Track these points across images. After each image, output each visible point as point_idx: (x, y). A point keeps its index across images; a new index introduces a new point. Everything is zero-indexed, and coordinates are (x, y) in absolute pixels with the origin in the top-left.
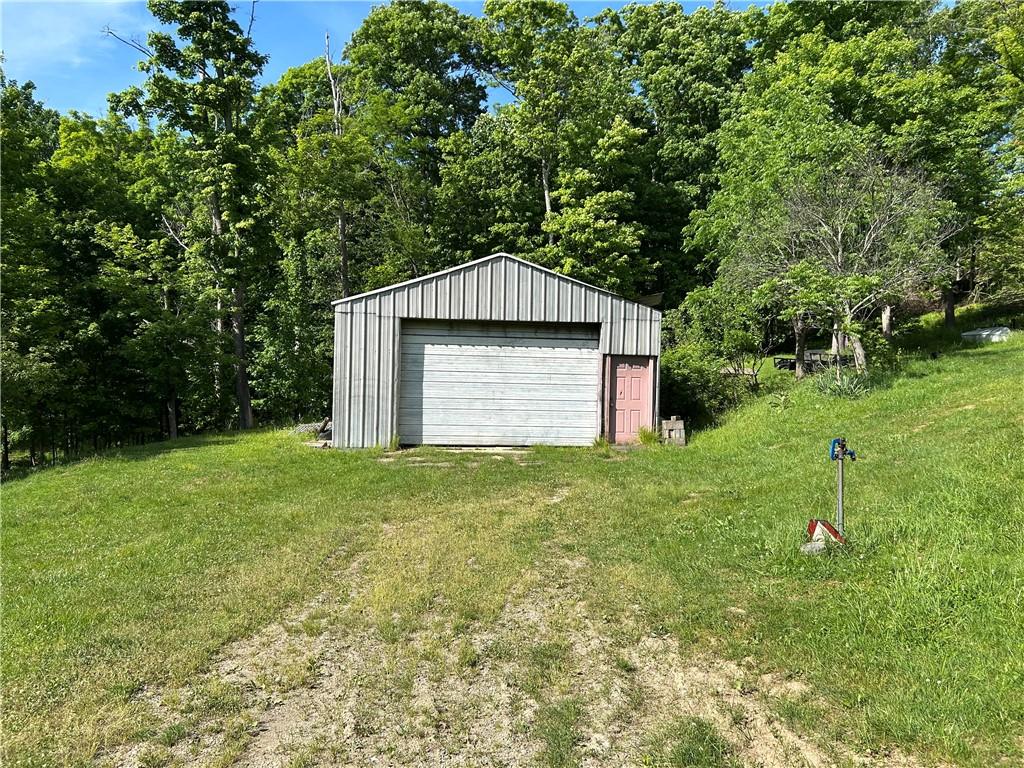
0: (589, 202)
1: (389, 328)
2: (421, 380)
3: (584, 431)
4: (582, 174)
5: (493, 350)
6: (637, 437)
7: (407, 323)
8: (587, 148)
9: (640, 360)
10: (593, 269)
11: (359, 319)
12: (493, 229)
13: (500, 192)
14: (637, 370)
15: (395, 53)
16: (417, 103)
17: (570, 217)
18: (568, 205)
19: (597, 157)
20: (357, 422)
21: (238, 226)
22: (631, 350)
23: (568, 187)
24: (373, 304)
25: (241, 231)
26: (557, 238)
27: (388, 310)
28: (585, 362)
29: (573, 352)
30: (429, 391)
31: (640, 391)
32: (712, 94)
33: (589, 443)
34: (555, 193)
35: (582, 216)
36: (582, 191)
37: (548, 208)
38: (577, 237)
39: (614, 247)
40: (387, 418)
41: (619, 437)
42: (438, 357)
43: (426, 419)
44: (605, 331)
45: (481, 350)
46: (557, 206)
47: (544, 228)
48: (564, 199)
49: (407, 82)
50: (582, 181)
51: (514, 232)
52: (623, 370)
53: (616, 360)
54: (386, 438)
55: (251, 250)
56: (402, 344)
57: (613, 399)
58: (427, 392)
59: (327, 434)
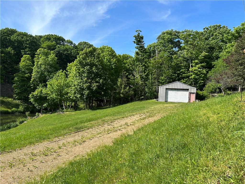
0: (197, 66)
1: (165, 89)
2: (168, 95)
3: (187, 101)
4: (196, 61)
5: (176, 92)
6: (193, 102)
7: (166, 89)
8: (197, 57)
9: (193, 93)
10: (198, 77)
11: (161, 88)
12: (181, 71)
13: (182, 64)
14: (193, 94)
15: (166, 42)
16: (169, 49)
17: (194, 68)
18: (194, 66)
19: (199, 58)
20: (161, 99)
21: (145, 74)
22: (192, 92)
23: (194, 63)
24: (163, 87)
25: (145, 75)
26: (192, 71)
27: (165, 87)
28: (187, 93)
29: (186, 92)
30: (169, 96)
31: (193, 97)
32: (223, 45)
33: (187, 102)
34: (192, 64)
35: (196, 68)
36: (197, 64)
37: (191, 66)
38: (195, 72)
39: (201, 73)
40: (164, 99)
41: (191, 102)
42: (170, 92)
43: (168, 99)
44: (189, 90)
45: (175, 92)
46: (192, 66)
47: (189, 70)
48: (193, 65)
49: (168, 46)
50: (197, 62)
51: (185, 71)
52: (191, 94)
53: (191, 93)
54: (164, 101)
55: (146, 77)
56: (166, 91)
57: (190, 97)
58: (168, 96)
59: (158, 100)
